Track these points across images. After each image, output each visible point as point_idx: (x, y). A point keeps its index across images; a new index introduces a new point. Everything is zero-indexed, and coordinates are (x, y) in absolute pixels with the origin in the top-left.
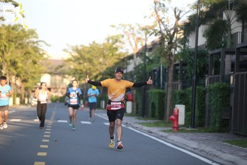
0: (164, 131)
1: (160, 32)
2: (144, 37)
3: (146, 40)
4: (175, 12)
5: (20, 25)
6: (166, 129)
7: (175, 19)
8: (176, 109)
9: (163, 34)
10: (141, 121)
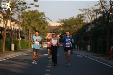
0: (106, 59)
1: (103, 12)
2: (95, 15)
3: (96, 16)
4: (110, 2)
5: (37, 11)
6: (107, 58)
7: (110, 6)
8: (111, 49)
9: (104, 13)
10: (95, 54)
